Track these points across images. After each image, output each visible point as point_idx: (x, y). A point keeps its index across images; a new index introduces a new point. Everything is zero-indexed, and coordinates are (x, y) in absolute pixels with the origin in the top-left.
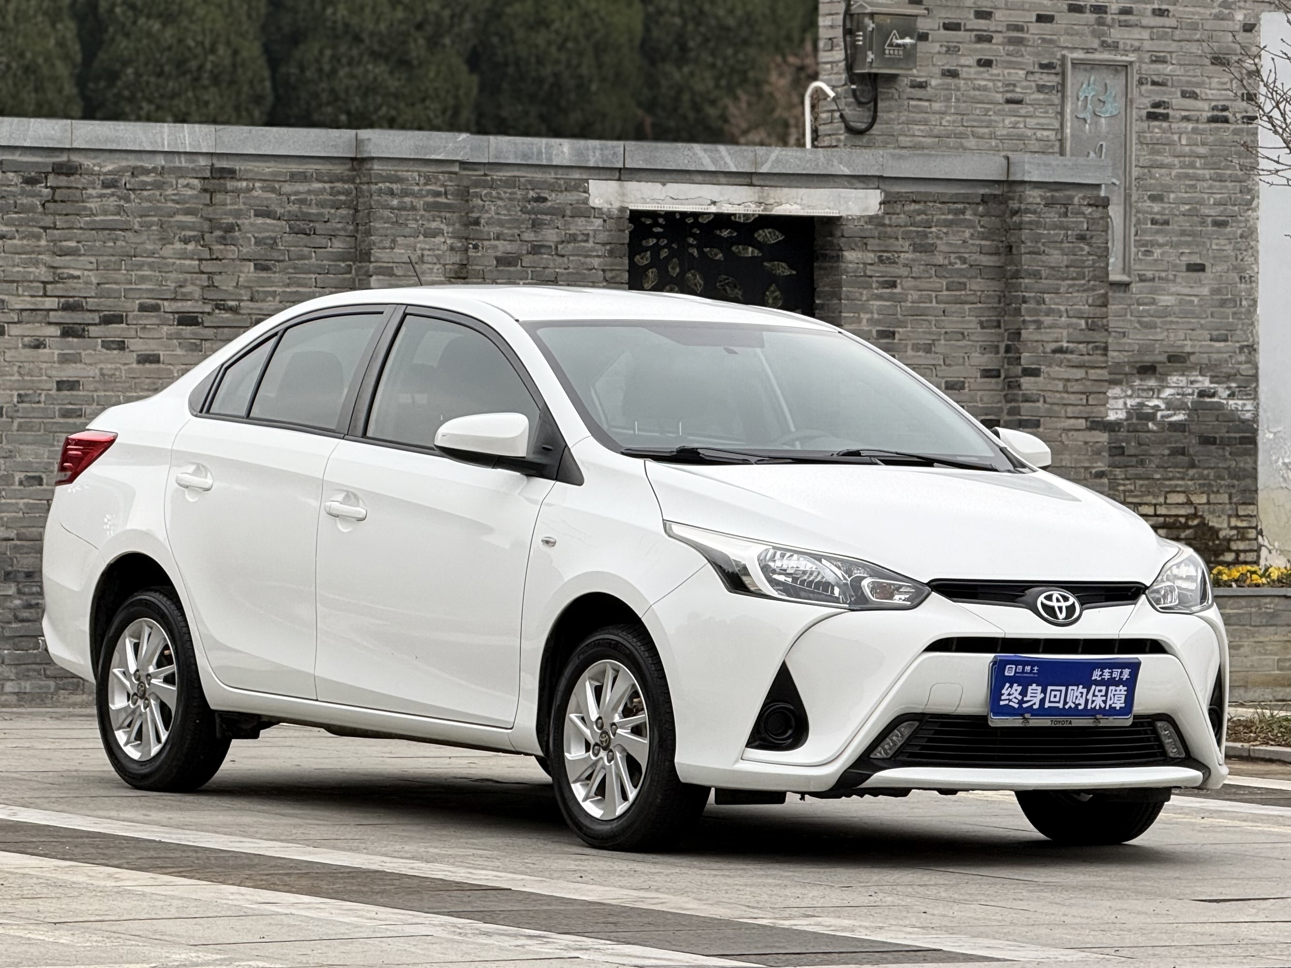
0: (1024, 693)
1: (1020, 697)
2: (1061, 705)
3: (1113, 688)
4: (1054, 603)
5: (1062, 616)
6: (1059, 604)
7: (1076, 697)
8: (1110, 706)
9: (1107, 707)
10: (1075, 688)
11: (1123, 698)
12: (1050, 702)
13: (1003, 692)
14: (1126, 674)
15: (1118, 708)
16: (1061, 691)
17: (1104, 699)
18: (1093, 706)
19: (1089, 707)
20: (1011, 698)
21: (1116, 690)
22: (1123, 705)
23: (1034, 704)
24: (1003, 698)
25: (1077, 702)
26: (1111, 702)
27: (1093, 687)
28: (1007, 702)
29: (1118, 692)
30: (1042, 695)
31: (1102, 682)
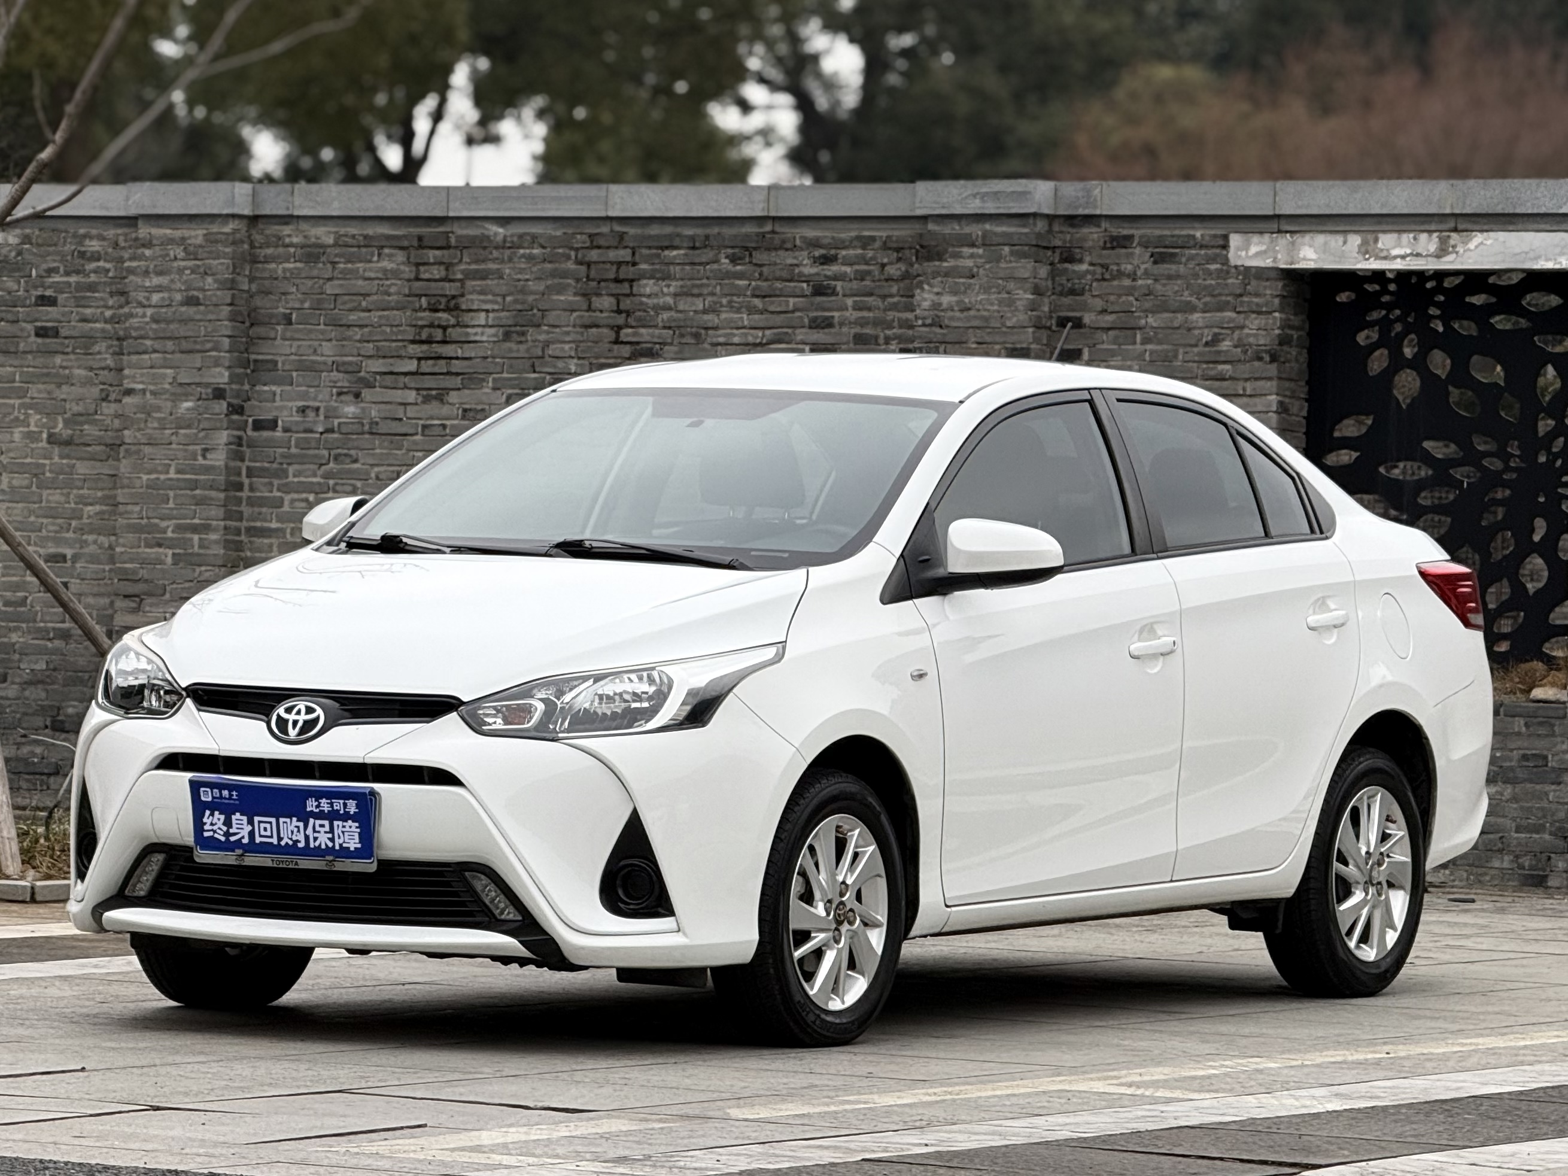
0: (228, 823)
1: (225, 829)
2: (275, 841)
3: (340, 823)
4: (291, 717)
5: (293, 733)
6: (297, 717)
7: (292, 832)
8: (341, 845)
9: (337, 847)
10: (288, 820)
11: (357, 836)
12: (261, 836)
13: (205, 820)
14: (352, 807)
15: (352, 849)
16: (270, 823)
17: (330, 836)
18: (317, 844)
19: (312, 846)
20: (215, 828)
21: (344, 827)
22: (359, 846)
23: (243, 837)
24: (206, 827)
25: (294, 838)
26: (341, 841)
27: (312, 820)
28: (211, 834)
29: (347, 829)
30: (250, 828)
31: (320, 815)
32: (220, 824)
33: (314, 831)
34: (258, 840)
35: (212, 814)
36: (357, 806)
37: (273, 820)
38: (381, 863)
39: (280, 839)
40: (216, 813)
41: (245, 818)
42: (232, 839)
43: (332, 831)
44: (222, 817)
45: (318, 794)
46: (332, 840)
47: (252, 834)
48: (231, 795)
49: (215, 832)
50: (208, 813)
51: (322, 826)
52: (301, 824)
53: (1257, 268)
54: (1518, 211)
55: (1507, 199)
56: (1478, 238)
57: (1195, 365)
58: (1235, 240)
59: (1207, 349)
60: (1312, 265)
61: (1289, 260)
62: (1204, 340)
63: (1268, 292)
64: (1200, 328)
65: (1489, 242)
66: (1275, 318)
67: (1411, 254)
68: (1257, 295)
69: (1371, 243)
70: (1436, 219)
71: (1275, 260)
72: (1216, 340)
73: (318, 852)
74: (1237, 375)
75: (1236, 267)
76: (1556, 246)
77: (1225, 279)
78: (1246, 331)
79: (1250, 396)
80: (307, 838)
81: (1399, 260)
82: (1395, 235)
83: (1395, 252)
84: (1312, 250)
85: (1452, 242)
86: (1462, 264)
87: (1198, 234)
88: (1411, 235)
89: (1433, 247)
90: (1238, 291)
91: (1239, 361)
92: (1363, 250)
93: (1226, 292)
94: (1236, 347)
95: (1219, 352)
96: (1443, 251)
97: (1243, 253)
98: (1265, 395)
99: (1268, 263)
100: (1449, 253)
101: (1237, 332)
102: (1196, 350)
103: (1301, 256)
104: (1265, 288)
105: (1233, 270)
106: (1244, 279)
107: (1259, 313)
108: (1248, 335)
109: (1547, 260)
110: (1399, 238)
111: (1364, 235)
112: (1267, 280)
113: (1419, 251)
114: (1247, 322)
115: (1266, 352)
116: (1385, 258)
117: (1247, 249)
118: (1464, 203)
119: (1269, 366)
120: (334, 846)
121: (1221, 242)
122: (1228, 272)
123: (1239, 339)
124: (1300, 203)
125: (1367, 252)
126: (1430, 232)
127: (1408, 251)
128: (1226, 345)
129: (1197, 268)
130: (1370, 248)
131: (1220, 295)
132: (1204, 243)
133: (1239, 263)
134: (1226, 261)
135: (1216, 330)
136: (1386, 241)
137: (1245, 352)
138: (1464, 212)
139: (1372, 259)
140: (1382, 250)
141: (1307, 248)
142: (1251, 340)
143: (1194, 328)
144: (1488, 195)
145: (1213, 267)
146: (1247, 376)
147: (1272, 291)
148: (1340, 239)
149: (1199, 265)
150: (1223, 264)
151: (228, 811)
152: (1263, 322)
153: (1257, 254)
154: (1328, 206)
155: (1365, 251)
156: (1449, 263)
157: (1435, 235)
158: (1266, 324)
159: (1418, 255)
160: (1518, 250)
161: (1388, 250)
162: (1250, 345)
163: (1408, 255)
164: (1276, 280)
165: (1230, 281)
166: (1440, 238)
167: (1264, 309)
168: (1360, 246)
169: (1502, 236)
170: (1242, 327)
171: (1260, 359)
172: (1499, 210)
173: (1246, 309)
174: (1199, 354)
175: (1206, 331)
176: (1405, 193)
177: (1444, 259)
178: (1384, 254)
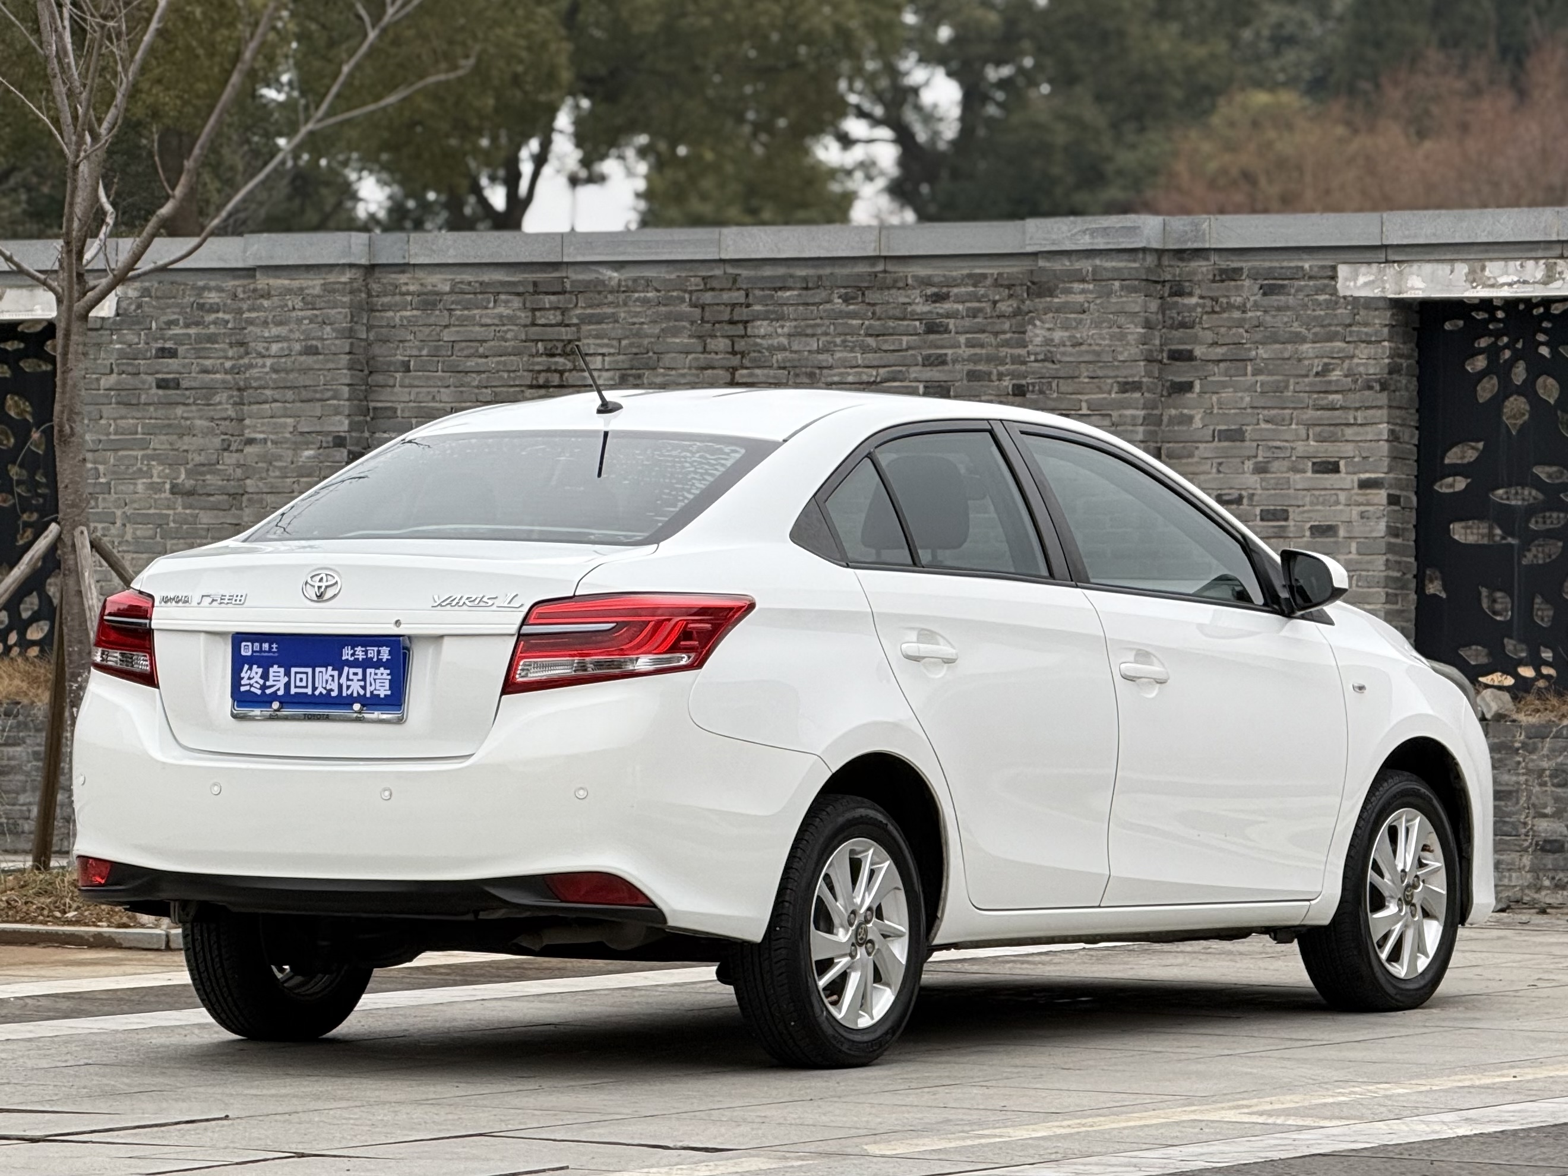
53: (1366, 298)
57: (1306, 395)
58: (1343, 271)
59: (1318, 379)
60: (1420, 294)
61: (1398, 289)
62: (1315, 370)
63: (1377, 321)
64: (1310, 358)
66: (1384, 346)
67: (1518, 282)
68: (1366, 325)
69: (1479, 271)
70: (1542, 246)
71: (1383, 289)
72: (1326, 370)
74: (1348, 404)
75: (1345, 297)
77: (1334, 309)
78: (1356, 361)
79: (1361, 425)
81: (1506, 287)
82: (1502, 263)
83: (1502, 280)
84: (1420, 279)
85: (1559, 269)
87: (1307, 266)
88: (1518, 263)
89: (1540, 274)
90: (1348, 321)
91: (1350, 390)
92: (1471, 278)
93: (1335, 322)
94: (1346, 376)
95: (1330, 382)
96: (1549, 278)
97: (1352, 284)
98: (1375, 423)
99: (1377, 293)
100: (1556, 280)
101: (1347, 362)
102: (1306, 380)
103: (1409, 285)
104: (1374, 317)
105: (1342, 300)
106: (1353, 308)
107: (1369, 342)
108: (1358, 365)
110: (1506, 266)
111: (1471, 263)
112: (1376, 309)
113: (1527, 278)
114: (1357, 352)
115: (1376, 381)
116: (1492, 286)
117: (1355, 280)
119: (1379, 395)
121: (1330, 274)
122: (1336, 303)
123: (1348, 370)
124: (1407, 233)
125: (1474, 280)
126: (1536, 259)
127: (1516, 279)
128: (1336, 375)
129: (1306, 299)
130: (1477, 277)
131: (1330, 325)
132: (1313, 273)
133: (1348, 293)
134: (1334, 292)
135: (1326, 360)
136: (1493, 269)
137: (1355, 382)
139: (1479, 288)
140: (1489, 278)
141: (1415, 277)
142: (1362, 369)
143: (1305, 358)
145: (1322, 298)
146: (1357, 405)
147: (1380, 321)
148: (1447, 268)
149: (1308, 296)
150: (1331, 295)
152: (1373, 351)
153: (1366, 284)
154: (1434, 235)
155: (1473, 279)
156: (1555, 290)
157: (1542, 262)
158: (1376, 353)
159: (1525, 282)
161: (1495, 278)
162: (1360, 375)
163: (1515, 283)
164: (1385, 309)
165: (1339, 311)
166: (1546, 265)
167: (1373, 339)
168: (1467, 275)
170: (1352, 357)
171: (1370, 388)
173: (1355, 339)
174: (1311, 384)
175: (1316, 361)
176: (1512, 221)
177: (1551, 286)
178: (1492, 281)
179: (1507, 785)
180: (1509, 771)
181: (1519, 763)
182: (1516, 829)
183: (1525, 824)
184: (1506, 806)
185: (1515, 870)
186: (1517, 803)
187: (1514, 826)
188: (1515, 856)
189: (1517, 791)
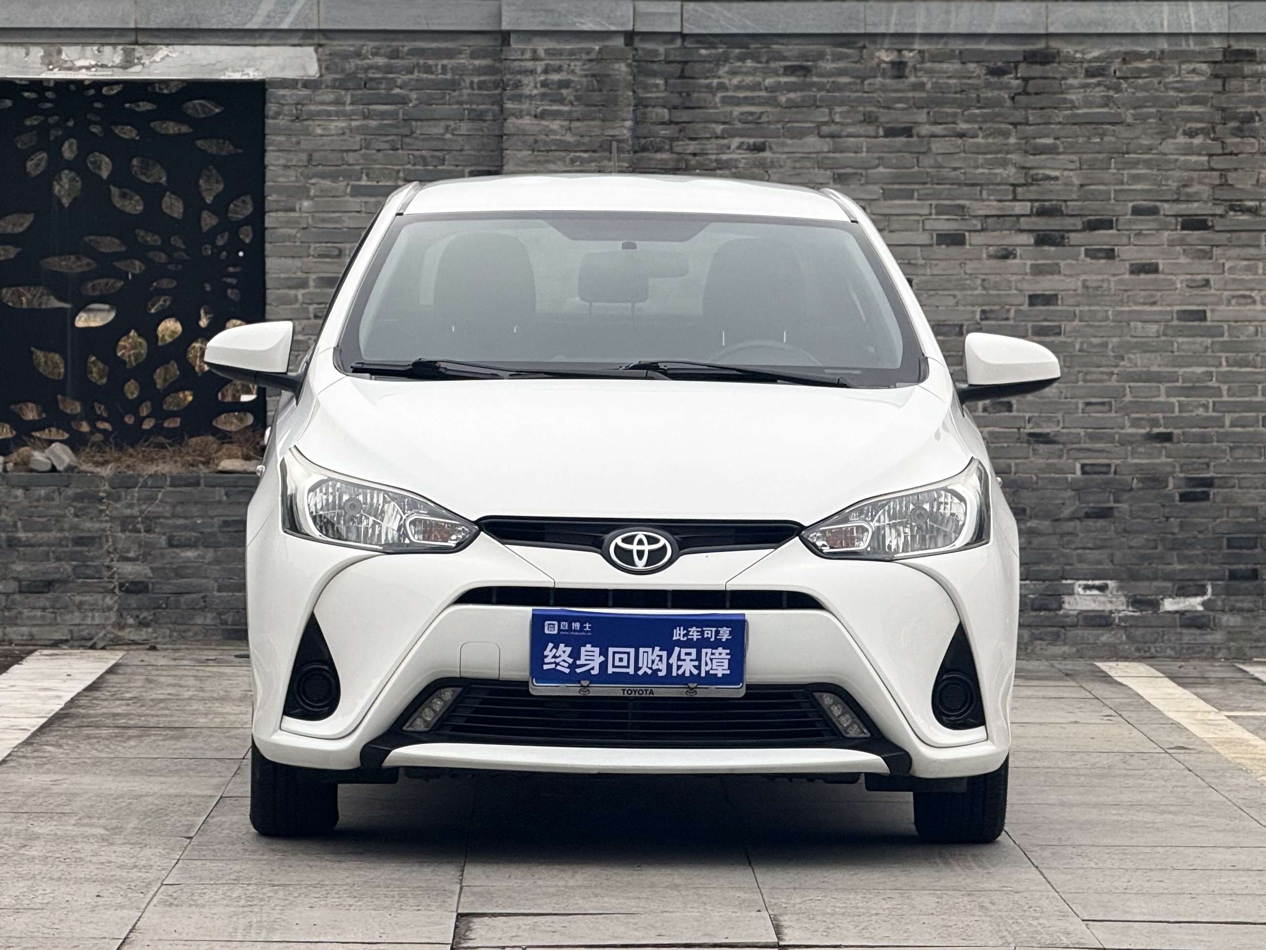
0: (575, 655)
1: (570, 661)
2: (631, 671)
3: (709, 651)
4: (635, 547)
5: (640, 564)
6: (640, 548)
7: (653, 662)
8: (707, 672)
9: (703, 674)
10: (650, 650)
11: (726, 662)
12: (614, 666)
13: (546, 653)
14: (725, 634)
15: (720, 675)
16: (628, 653)
17: (696, 663)
18: (680, 672)
19: (674, 674)
20: (557, 660)
21: (713, 654)
22: (728, 672)
23: (593, 668)
24: (546, 660)
25: (655, 667)
26: (708, 668)
27: (677, 649)
28: (553, 666)
29: (717, 656)
30: (602, 659)
31: (689, 644)
32: (565, 657)
33: (679, 659)
34: (610, 670)
35: (556, 647)
36: (731, 633)
37: (632, 651)
38: (748, 687)
39: (637, 668)
40: (562, 646)
41: (597, 650)
42: (578, 671)
43: (699, 658)
44: (569, 650)
45: (687, 623)
46: (698, 668)
47: (603, 666)
48: (582, 627)
49: (557, 664)
50: (551, 645)
51: (687, 654)
52: (664, 654)
54: (203, 26)
55: (192, 16)
56: (163, 51)
65: (174, 55)
67: (96, 66)
69: (55, 54)
70: (115, 33)
73: (682, 679)
76: (242, 59)
80: (669, 667)
81: (84, 71)
82: (79, 48)
83: (79, 63)
85: (137, 55)
86: (149, 74)
88: (95, 48)
89: (118, 59)
92: (46, 60)
96: (127, 64)
100: (135, 65)
109: (234, 71)
110: (83, 50)
111: (46, 46)
113: (105, 62)
116: (70, 69)
118: (149, 19)
120: (699, 673)
125: (50, 63)
126: (114, 45)
127: (93, 63)
130: (54, 60)
136: (69, 53)
138: (149, 26)
139: (56, 70)
140: (66, 61)
144: (173, 11)
148: (22, 51)
151: (576, 644)
154: (8, 19)
155: (48, 62)
156: (135, 73)
157: (120, 48)
159: (103, 66)
160: (205, 62)
161: (72, 62)
163: (93, 66)
166: (124, 50)
168: (42, 58)
169: (188, 49)
172: (183, 25)
176: (88, 9)
177: (130, 70)
178: (69, 65)
179: (89, 531)
180: (92, 519)
181: (102, 511)
182: (100, 572)
183: (109, 568)
184: (89, 551)
185: (98, 610)
186: (101, 547)
187: (98, 570)
188: (99, 597)
189: (100, 538)
